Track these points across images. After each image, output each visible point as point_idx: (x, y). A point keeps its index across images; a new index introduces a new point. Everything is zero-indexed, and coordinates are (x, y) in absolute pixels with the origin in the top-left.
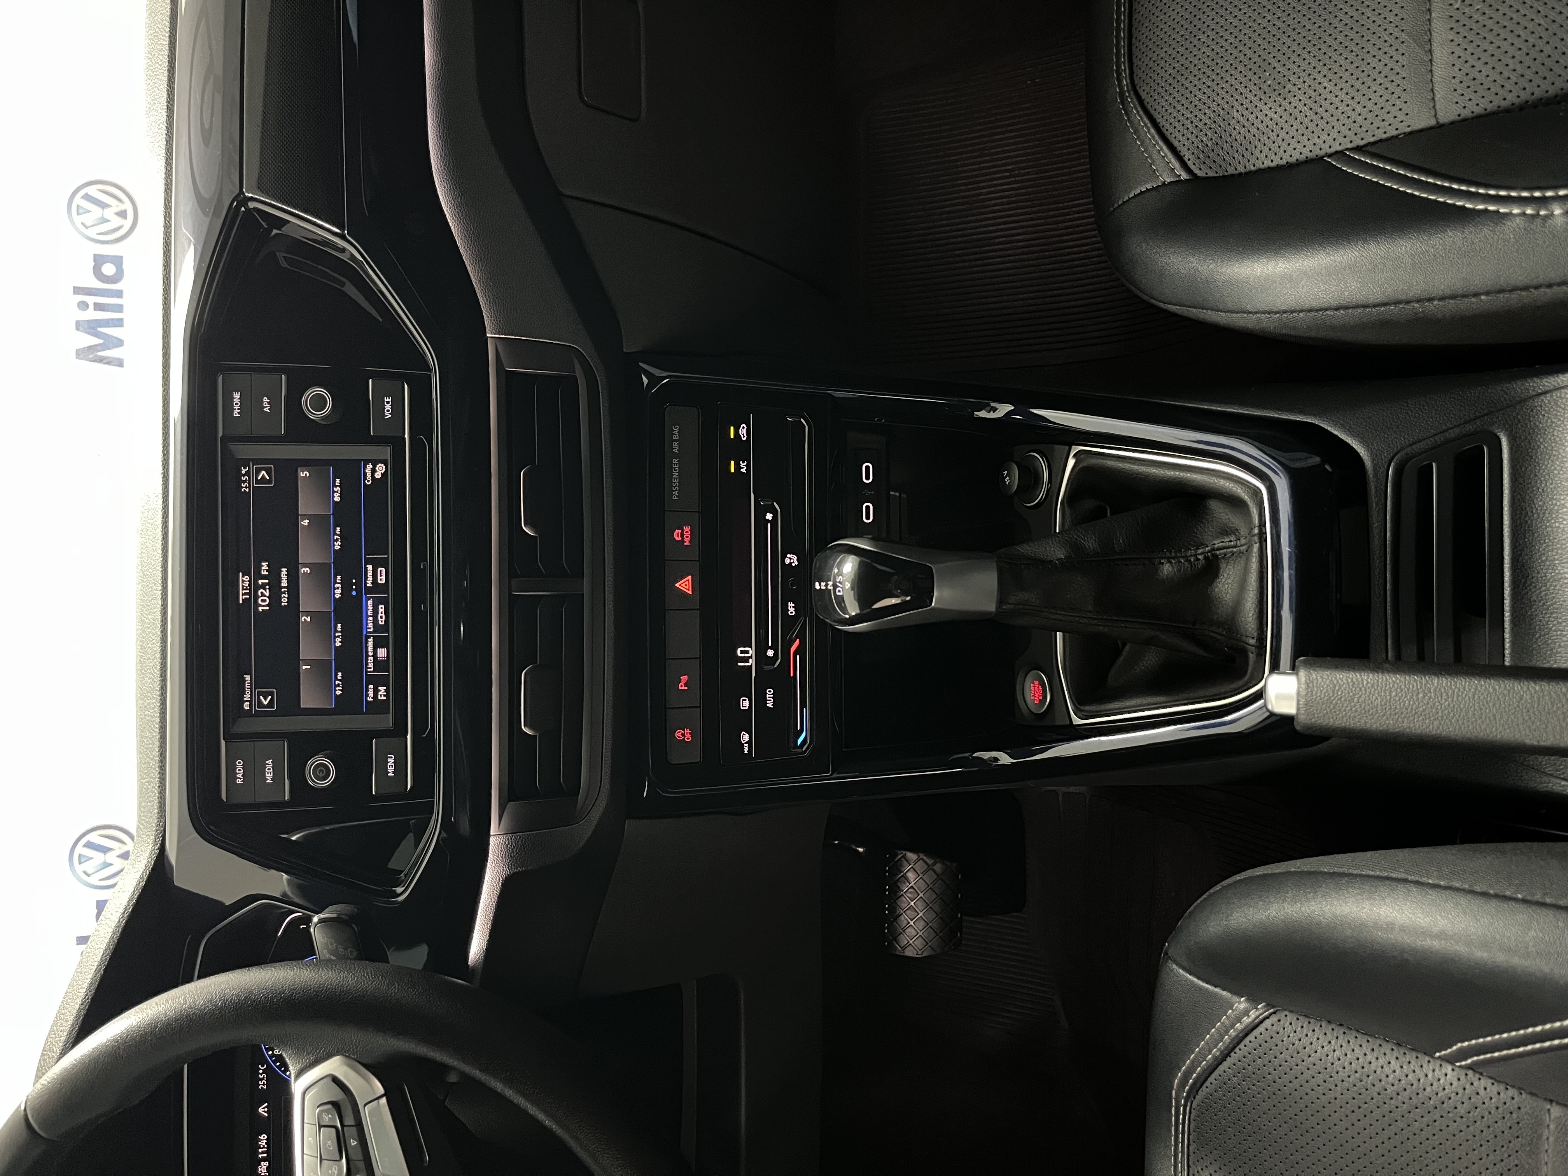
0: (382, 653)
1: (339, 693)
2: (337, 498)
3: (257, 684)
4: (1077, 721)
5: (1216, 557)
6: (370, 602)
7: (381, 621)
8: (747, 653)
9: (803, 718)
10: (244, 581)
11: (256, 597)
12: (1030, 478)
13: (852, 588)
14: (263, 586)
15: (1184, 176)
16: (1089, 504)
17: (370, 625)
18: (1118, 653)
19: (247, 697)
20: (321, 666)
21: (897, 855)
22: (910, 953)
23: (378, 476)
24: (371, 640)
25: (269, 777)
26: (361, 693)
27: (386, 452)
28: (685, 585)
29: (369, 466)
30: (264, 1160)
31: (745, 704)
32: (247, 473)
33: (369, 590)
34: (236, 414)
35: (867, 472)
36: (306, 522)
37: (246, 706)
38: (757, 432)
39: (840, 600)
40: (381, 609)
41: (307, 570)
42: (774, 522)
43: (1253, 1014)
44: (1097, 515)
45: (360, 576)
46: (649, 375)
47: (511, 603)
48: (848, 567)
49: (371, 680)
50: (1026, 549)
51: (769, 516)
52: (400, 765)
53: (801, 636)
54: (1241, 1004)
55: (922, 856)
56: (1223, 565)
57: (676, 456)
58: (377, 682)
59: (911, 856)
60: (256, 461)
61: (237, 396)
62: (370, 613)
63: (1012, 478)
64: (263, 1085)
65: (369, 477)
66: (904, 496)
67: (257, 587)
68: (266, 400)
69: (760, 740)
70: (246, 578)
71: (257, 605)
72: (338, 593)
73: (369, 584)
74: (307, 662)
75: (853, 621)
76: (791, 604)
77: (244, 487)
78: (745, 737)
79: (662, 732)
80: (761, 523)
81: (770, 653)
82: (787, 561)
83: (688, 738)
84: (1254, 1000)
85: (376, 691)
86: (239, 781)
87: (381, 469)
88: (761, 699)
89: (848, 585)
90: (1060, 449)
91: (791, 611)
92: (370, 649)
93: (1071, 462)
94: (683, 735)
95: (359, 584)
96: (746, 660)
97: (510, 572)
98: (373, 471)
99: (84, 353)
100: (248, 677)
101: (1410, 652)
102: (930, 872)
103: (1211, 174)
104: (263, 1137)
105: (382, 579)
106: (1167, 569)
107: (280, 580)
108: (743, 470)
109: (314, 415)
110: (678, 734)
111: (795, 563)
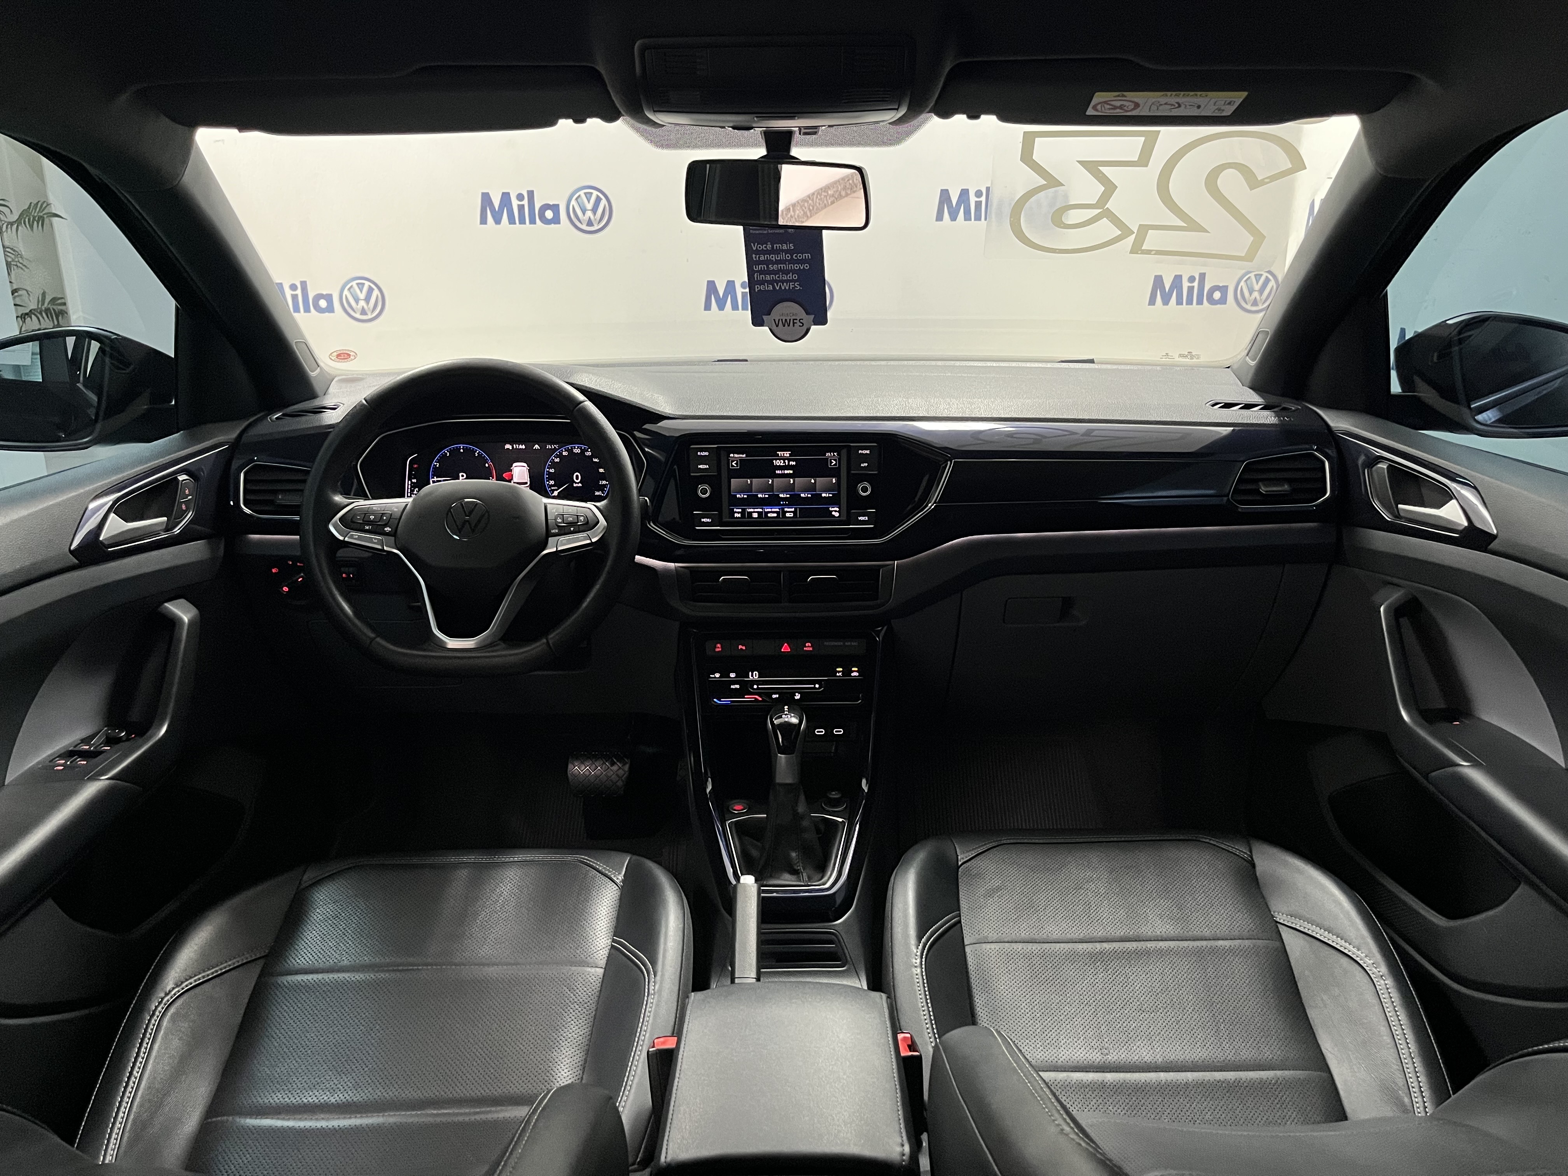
0: (755, 515)
1: (738, 496)
2: (824, 495)
3: (742, 460)
4: (727, 823)
5: (799, 874)
6: (778, 510)
7: (769, 515)
8: (755, 676)
9: (725, 701)
10: (787, 454)
11: (780, 460)
12: (836, 803)
13: (786, 722)
14: (785, 462)
15: (960, 863)
16: (822, 827)
17: (768, 510)
18: (758, 840)
19: (736, 455)
20: (749, 488)
21: (627, 759)
22: (570, 766)
23: (833, 513)
24: (761, 510)
25: (701, 467)
26: (737, 506)
27: (844, 518)
28: (785, 648)
29: (838, 509)
30: (513, 447)
31: (733, 675)
32: (834, 455)
33: (783, 509)
34: (860, 452)
35: (839, 732)
36: (813, 481)
37: (732, 455)
38: (855, 680)
39: (781, 717)
40: (775, 515)
41: (792, 482)
42: (815, 688)
43: (618, 881)
44: (818, 831)
45: (789, 506)
46: (881, 630)
47: (778, 571)
48: (794, 720)
49: (744, 510)
50: (802, 797)
51: (817, 686)
52: (707, 524)
53: (763, 701)
54: (621, 877)
55: (627, 773)
56: (795, 877)
57: (844, 644)
58: (743, 513)
59: (627, 767)
60: (839, 459)
61: (868, 452)
62: (773, 510)
63: (834, 795)
64: (548, 447)
65: (833, 509)
66: (832, 754)
67: (784, 460)
68: (866, 464)
69: (716, 682)
70: (788, 455)
71: (776, 460)
72: (781, 496)
73: (786, 509)
74: (751, 482)
75: (772, 723)
76: (777, 696)
77: (828, 454)
78: (717, 675)
79: (719, 639)
80: (814, 682)
81: (755, 687)
82: (797, 694)
83: (717, 650)
84: (623, 881)
85: (738, 513)
86: (699, 453)
87: (837, 514)
88: (735, 683)
89: (786, 720)
90: (847, 816)
91: (774, 696)
92: (756, 510)
93: (840, 820)
94: (719, 649)
95: (786, 505)
96: (752, 676)
97: (791, 571)
98: (836, 511)
99: (945, 195)
100: (744, 456)
101: (763, 937)
102: (617, 779)
103: (960, 873)
104: (524, 447)
105: (788, 515)
106: (794, 854)
107: (787, 470)
108: (838, 674)
109: (860, 486)
110: (719, 645)
111: (796, 698)
